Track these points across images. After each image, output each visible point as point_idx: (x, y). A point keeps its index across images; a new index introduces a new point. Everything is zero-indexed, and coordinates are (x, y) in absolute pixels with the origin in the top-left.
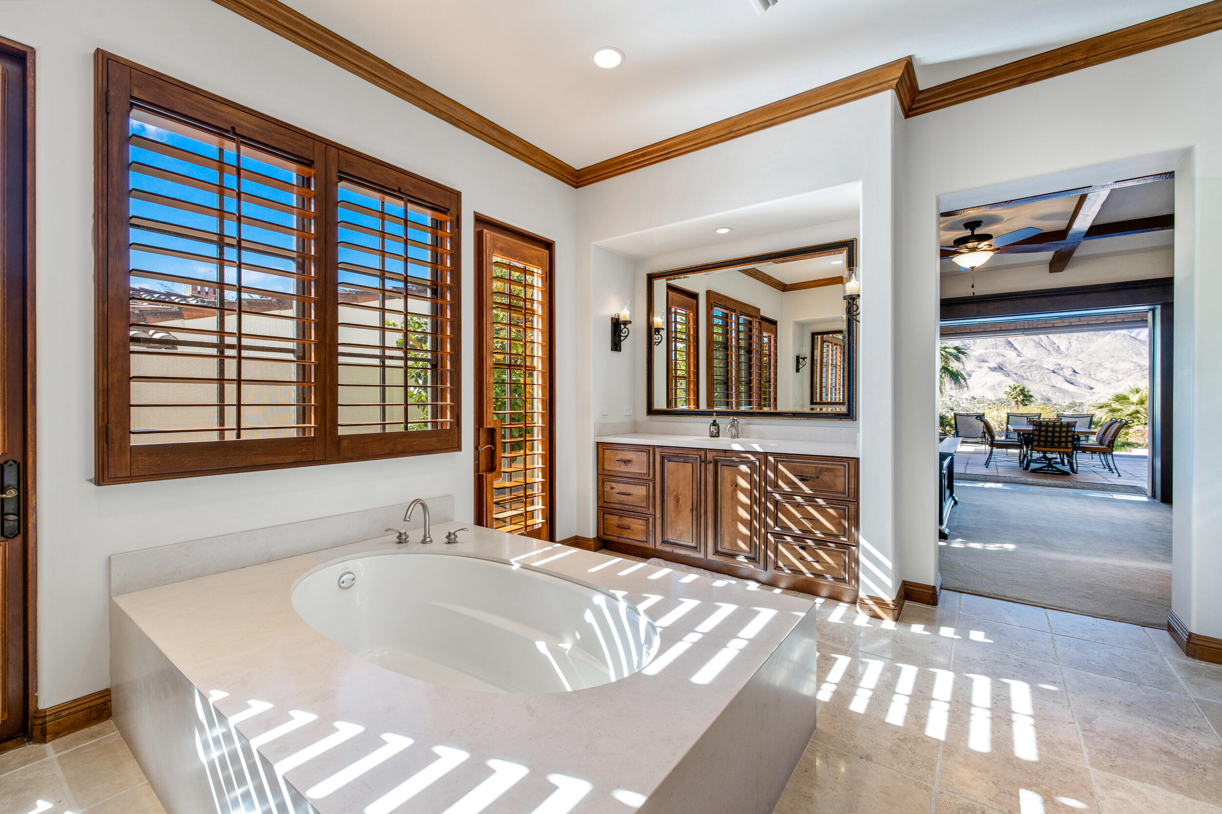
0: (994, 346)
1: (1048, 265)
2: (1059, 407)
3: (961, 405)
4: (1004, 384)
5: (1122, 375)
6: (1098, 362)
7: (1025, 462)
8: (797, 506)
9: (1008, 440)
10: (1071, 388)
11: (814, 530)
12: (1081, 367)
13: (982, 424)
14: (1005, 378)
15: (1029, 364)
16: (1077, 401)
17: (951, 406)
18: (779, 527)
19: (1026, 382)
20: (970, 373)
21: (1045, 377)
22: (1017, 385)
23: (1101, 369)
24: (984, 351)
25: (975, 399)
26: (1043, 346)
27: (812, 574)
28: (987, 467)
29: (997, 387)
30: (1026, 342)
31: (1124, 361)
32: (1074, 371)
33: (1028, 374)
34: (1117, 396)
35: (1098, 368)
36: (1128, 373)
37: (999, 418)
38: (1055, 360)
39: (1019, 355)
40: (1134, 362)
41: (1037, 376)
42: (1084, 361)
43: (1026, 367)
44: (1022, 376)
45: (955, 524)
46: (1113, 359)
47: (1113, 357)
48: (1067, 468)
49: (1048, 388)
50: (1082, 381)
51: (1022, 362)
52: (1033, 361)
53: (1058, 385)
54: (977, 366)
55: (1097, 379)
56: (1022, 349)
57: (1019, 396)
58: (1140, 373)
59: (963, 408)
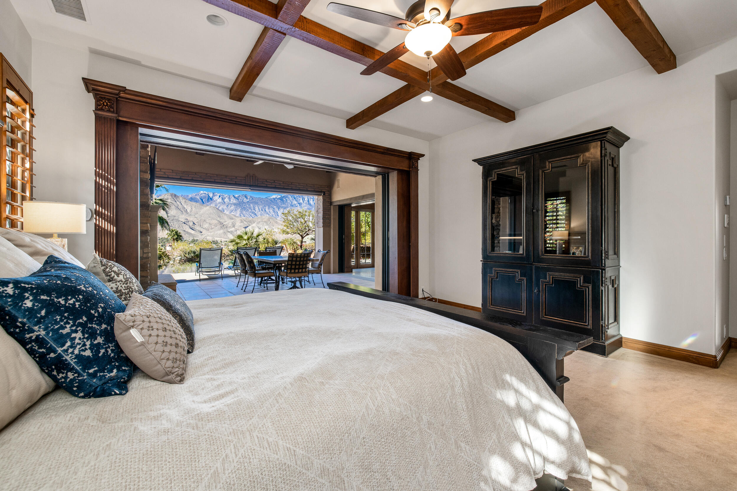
6: (204, 219)
10: (192, 232)
12: (197, 222)
16: (196, 238)
19: (176, 228)
23: (205, 223)
26: (179, 209)
32: (194, 223)
41: (178, 225)
42: (198, 218)
43: (171, 220)
47: (210, 217)
50: (197, 229)
52: (175, 216)
55: (204, 228)
57: (176, 235)
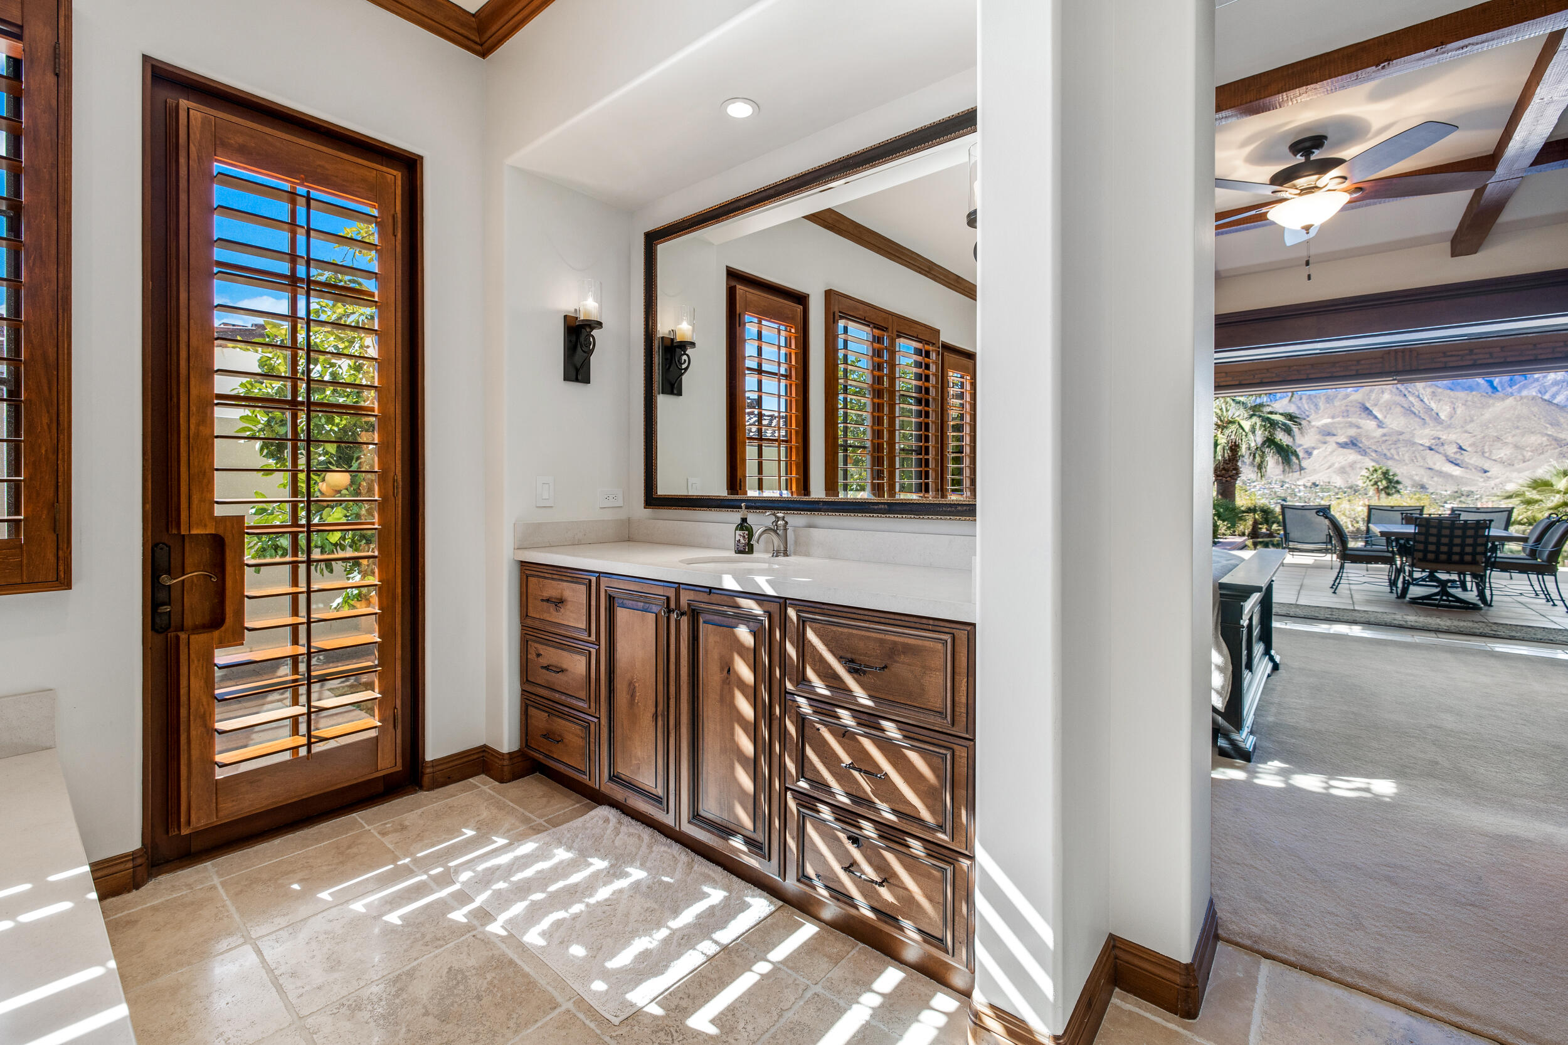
0: (1345, 414)
1: (1449, 244)
2: (1438, 497)
3: (1298, 494)
4: (1358, 466)
5: (1530, 453)
6: (1495, 434)
7: (1400, 585)
8: (843, 734)
9: (1369, 547)
10: (1456, 471)
11: (876, 801)
12: (1470, 442)
13: (1327, 522)
14: (1360, 457)
15: (1394, 438)
16: (1465, 489)
17: (1283, 495)
18: (807, 780)
19: (1390, 463)
20: (1310, 450)
21: (1418, 456)
22: (1377, 466)
23: (1499, 445)
24: (1329, 420)
25: (1317, 486)
26: (1415, 414)
27: (874, 909)
28: (1334, 593)
29: (1348, 469)
30: (1390, 408)
31: (1532, 433)
32: (1461, 448)
33: (1393, 451)
34: (1535, 481)
35: (1496, 443)
36: (1540, 450)
37: (1353, 513)
38: (1433, 432)
39: (1380, 425)
40: (1549, 435)
41: (1407, 455)
42: (1475, 434)
43: (1390, 443)
44: (1385, 455)
45: (1271, 719)
46: (1518, 431)
47: (1518, 428)
48: (1472, 596)
49: (1422, 471)
50: (1472, 462)
51: (1384, 435)
52: (1401, 433)
53: (1437, 467)
54: (1319, 441)
55: (1494, 458)
56: (1385, 417)
57: (1381, 481)
58: (1557, 451)
59: (1300, 498)
